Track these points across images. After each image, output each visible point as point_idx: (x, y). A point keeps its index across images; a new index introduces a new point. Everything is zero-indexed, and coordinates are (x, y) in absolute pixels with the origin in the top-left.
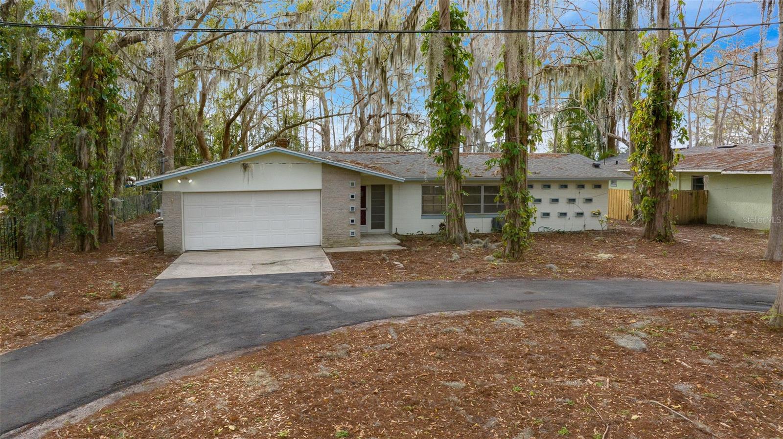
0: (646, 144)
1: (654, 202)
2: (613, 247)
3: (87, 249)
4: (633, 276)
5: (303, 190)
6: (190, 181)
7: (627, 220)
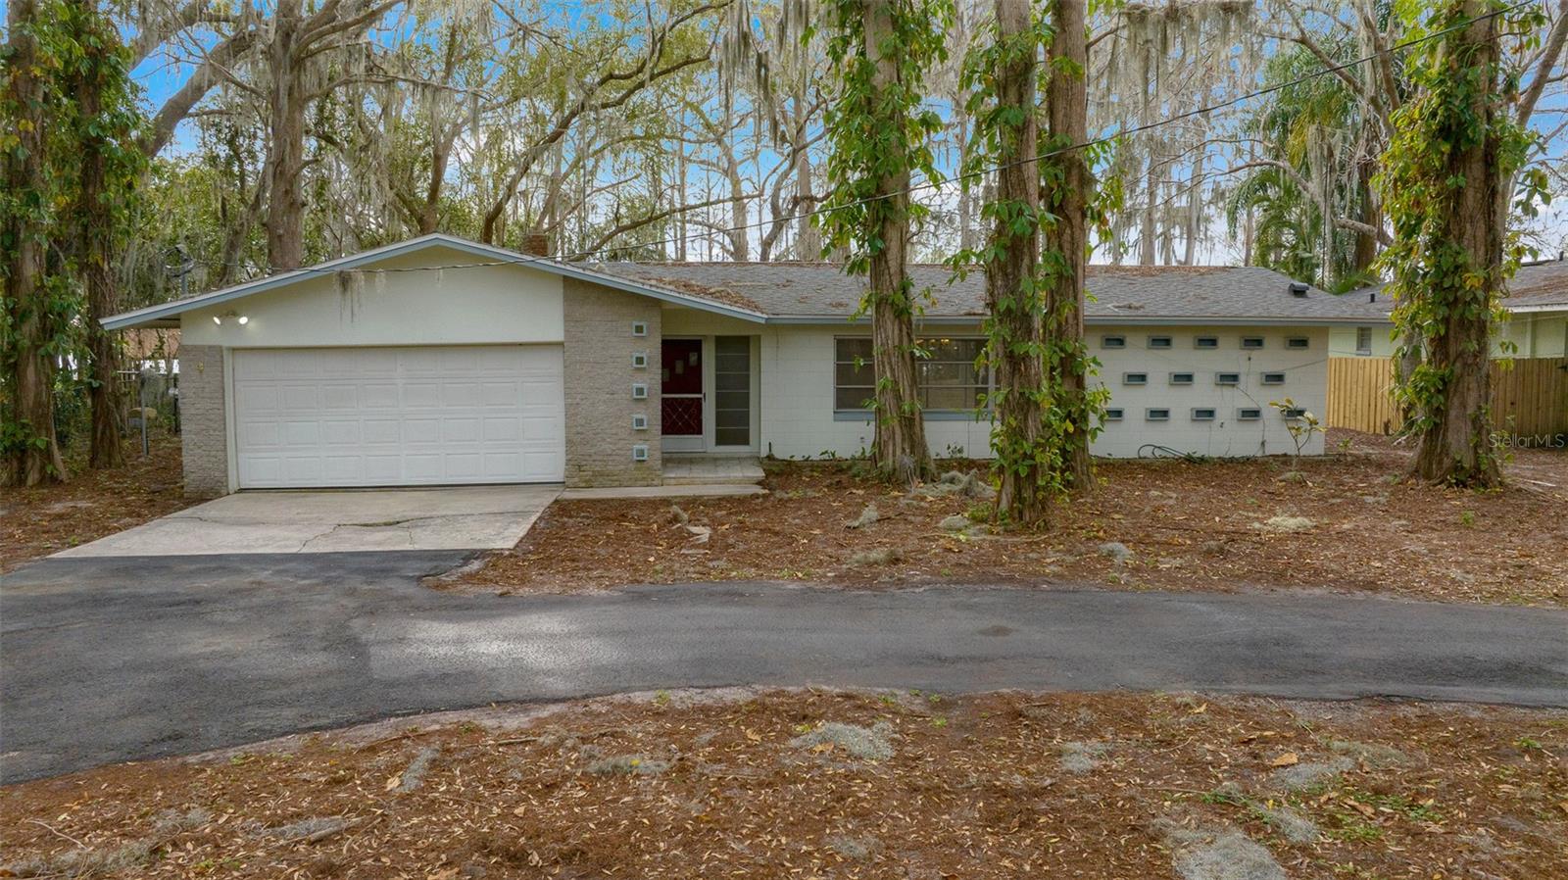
0: (1420, 219)
1: (1442, 379)
2: (1321, 498)
3: (30, 482)
4: (1352, 584)
5: (521, 345)
6: (243, 320)
7: (1387, 434)
